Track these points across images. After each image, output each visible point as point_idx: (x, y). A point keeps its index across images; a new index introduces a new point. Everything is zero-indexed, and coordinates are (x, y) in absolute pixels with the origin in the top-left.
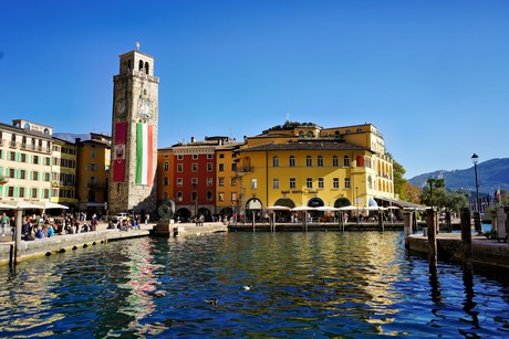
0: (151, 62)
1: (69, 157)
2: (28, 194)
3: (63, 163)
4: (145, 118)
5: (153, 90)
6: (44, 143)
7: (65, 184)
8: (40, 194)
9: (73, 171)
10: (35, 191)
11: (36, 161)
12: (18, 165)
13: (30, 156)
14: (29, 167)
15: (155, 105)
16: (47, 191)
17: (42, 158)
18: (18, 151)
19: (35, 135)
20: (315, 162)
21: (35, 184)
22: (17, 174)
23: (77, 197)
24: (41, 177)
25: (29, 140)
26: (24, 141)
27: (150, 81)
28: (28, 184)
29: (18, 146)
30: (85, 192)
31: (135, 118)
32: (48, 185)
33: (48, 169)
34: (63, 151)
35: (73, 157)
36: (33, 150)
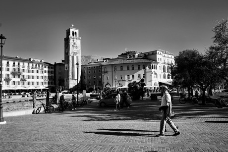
0: (77, 31)
1: (51, 70)
2: (35, 84)
3: (49, 72)
4: (75, 53)
5: (78, 42)
6: (41, 66)
7: (50, 80)
8: (40, 84)
9: (53, 75)
10: (38, 83)
11: (38, 72)
12: (31, 74)
13: (35, 71)
14: (35, 74)
15: (79, 48)
16: (42, 82)
17: (40, 71)
18: (30, 69)
19: (36, 63)
20: (131, 68)
21: (38, 80)
22: (31, 77)
23: (55, 84)
24: (40, 78)
25: (34, 65)
26: (33, 65)
27: (77, 39)
28: (35, 80)
29: (31, 68)
30: (57, 82)
31: (71, 54)
32: (43, 81)
33: (42, 75)
34: (48, 68)
35: (53, 70)
36: (36, 68)
